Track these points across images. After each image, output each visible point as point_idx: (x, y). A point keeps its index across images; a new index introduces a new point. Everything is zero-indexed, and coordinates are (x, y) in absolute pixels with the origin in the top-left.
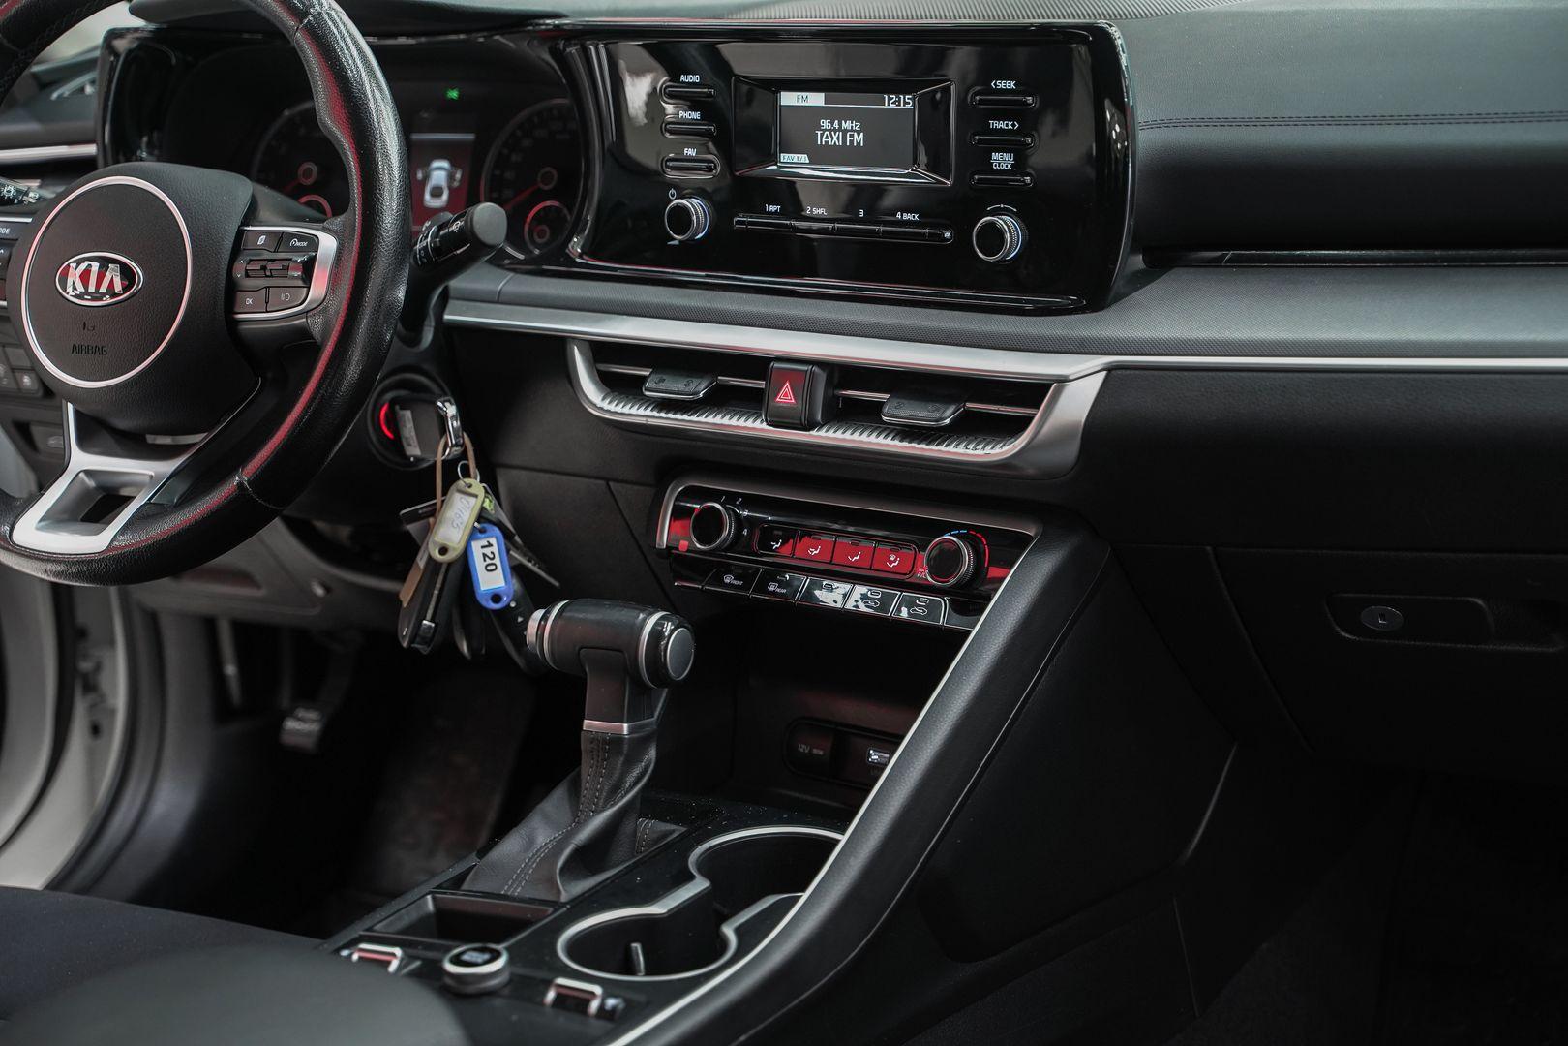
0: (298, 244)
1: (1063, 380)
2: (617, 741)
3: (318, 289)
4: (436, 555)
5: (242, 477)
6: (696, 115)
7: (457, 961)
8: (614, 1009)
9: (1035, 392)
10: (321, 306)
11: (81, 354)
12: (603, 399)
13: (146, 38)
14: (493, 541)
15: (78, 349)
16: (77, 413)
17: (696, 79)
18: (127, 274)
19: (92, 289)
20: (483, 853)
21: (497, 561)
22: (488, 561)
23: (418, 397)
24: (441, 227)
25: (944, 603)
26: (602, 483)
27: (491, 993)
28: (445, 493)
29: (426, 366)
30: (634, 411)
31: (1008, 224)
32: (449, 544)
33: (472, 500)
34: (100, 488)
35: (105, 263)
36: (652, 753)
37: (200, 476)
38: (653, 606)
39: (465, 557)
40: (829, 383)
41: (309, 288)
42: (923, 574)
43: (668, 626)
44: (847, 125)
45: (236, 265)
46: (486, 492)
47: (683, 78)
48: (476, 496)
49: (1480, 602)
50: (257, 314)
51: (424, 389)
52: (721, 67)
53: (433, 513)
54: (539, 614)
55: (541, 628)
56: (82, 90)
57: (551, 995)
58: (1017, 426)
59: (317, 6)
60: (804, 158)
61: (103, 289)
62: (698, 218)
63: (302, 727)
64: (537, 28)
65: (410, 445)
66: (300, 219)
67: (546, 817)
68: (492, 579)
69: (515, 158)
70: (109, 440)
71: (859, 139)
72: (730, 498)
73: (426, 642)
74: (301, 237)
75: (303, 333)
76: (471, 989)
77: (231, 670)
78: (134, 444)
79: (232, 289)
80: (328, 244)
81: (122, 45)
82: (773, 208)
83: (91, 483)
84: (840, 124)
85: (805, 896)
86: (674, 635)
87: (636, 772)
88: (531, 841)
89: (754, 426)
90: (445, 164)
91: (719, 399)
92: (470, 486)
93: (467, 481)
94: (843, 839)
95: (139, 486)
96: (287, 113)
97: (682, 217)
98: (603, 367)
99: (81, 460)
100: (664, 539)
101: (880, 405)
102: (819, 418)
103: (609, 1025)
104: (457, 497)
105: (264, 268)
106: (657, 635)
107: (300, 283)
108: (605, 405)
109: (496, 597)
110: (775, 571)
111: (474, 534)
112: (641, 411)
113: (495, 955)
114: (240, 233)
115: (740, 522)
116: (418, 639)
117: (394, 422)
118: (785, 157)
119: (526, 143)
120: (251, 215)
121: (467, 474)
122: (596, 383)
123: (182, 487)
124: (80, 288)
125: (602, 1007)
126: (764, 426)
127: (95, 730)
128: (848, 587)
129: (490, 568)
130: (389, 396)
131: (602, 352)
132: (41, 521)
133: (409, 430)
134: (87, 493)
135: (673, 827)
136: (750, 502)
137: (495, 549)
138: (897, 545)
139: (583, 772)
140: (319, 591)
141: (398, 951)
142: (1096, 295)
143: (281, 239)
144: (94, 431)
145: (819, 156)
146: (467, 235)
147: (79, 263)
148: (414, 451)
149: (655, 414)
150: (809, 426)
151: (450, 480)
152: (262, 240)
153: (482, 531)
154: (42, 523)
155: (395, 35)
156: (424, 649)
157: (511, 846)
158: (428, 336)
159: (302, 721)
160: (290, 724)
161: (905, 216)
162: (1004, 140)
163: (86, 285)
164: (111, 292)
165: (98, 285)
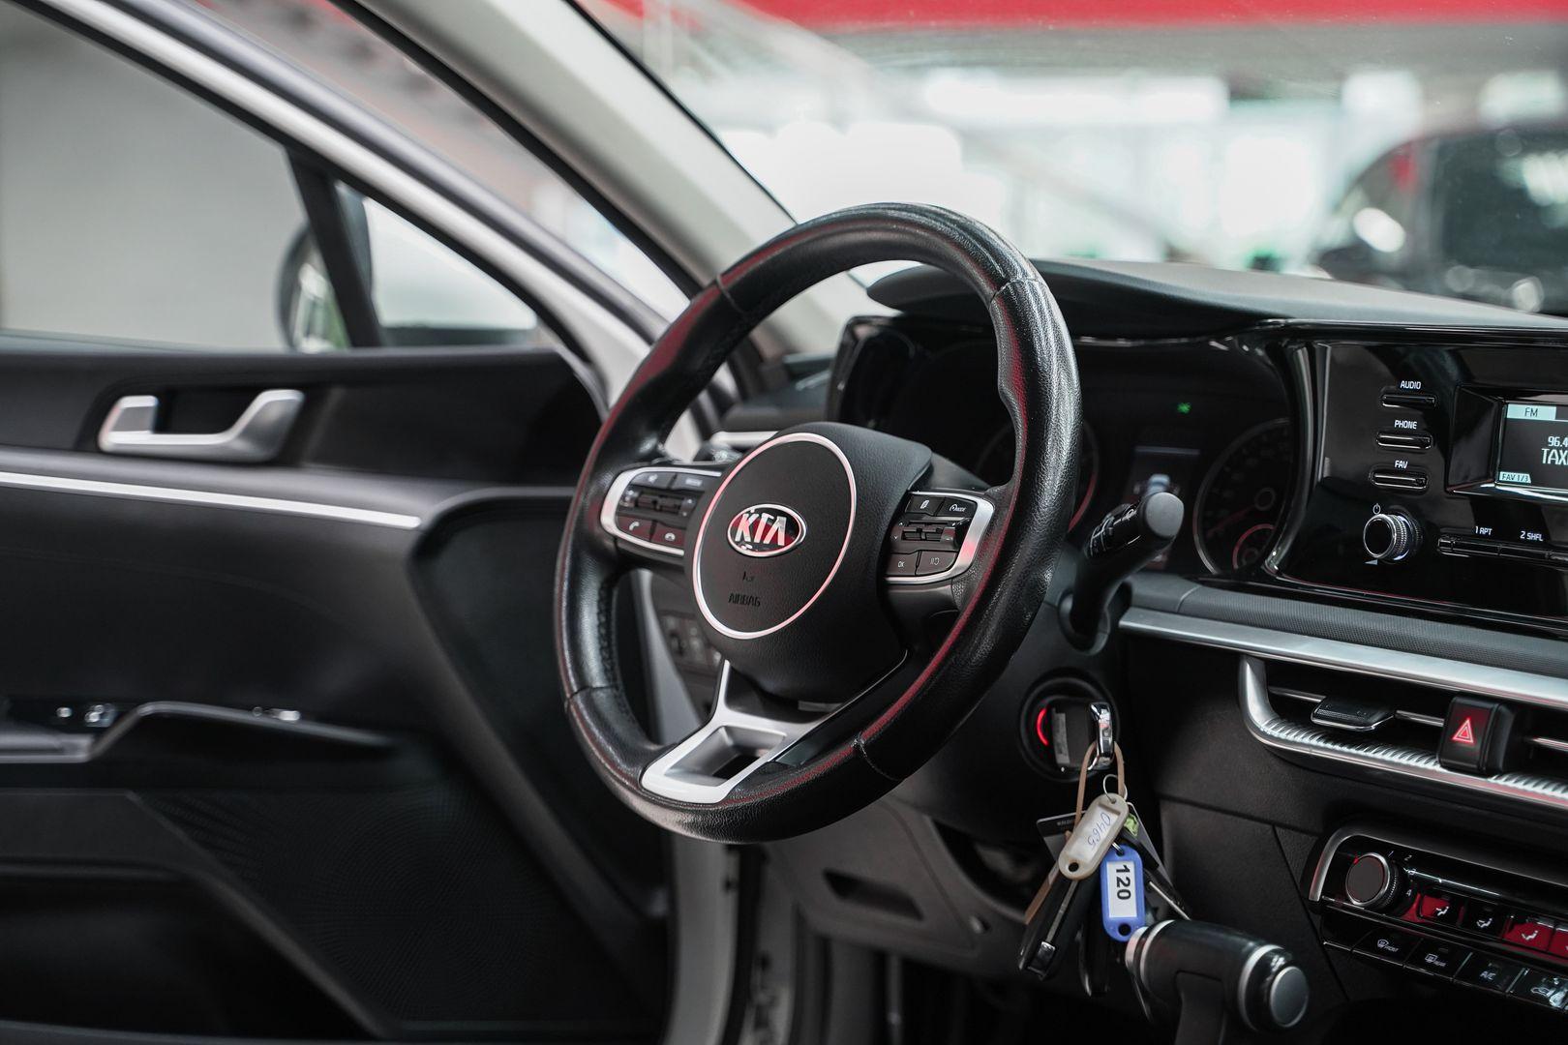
0: (957, 509)
3: (966, 556)
4: (1067, 872)
5: (860, 741)
6: (1414, 425)
10: (966, 574)
11: (737, 605)
12: (1268, 724)
13: (886, 327)
14: (1131, 866)
15: (735, 599)
16: (732, 670)
18: (792, 527)
19: (757, 540)
21: (1132, 888)
22: (1122, 887)
23: (1075, 701)
24: (1116, 517)
26: (1268, 827)
28: (1086, 806)
29: (1092, 672)
30: (1299, 739)
32: (1080, 860)
33: (1114, 818)
34: (737, 747)
35: (774, 515)
39: (1096, 879)
40: (1517, 728)
41: (958, 553)
43: (1281, 963)
45: (896, 528)
46: (1131, 810)
47: (1405, 385)
48: (1118, 813)
50: (903, 580)
53: (1071, 825)
54: (1142, 930)
55: (1140, 944)
59: (1020, 276)
60: (1525, 478)
61: (767, 541)
62: (1399, 536)
64: (1265, 328)
65: (1061, 752)
68: (1123, 908)
70: (755, 698)
72: (1398, 854)
73: (1044, 967)
74: (961, 503)
75: (947, 603)
79: (887, 553)
80: (985, 509)
81: (863, 332)
82: (1484, 531)
83: (729, 742)
86: (1283, 972)
89: (1426, 767)
90: (1166, 480)
91: (1395, 736)
92: (1114, 802)
93: (1112, 796)
95: (773, 747)
97: (1381, 534)
98: (1275, 691)
99: (725, 716)
100: (1317, 894)
102: (1501, 765)
104: (1098, 812)
105: (920, 531)
107: (951, 548)
108: (1269, 731)
109: (1125, 928)
111: (1110, 854)
114: (907, 496)
115: (1404, 881)
116: (1035, 961)
117: (1049, 728)
118: (1504, 476)
119: (1251, 462)
120: (924, 482)
121: (1113, 788)
122: (1265, 706)
123: (811, 752)
124: (748, 539)
126: (1438, 768)
129: (1123, 895)
130: (1048, 700)
131: (1279, 675)
132: (672, 768)
133: (1061, 737)
134: (722, 753)
136: (1422, 861)
137: (1131, 875)
140: (977, 926)
143: (942, 505)
144: (746, 692)
145: (1542, 475)
146: (1140, 525)
147: (751, 514)
148: (1063, 759)
149: (1321, 744)
150: (1486, 772)
151: (1093, 792)
152: (925, 504)
153: (1120, 853)
154: (673, 771)
156: (1040, 975)
158: (1102, 641)
163: (753, 537)
164: (774, 544)
165: (763, 537)
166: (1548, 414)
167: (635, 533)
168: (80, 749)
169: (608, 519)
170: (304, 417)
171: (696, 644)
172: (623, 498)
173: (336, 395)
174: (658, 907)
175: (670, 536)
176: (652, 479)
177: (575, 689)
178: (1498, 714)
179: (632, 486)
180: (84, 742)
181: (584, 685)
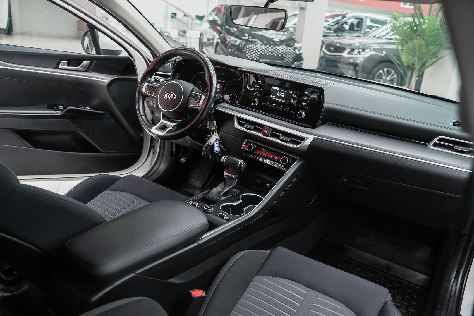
1: (307, 138)
2: (232, 178)
3: (201, 103)
4: (209, 144)
5: (185, 129)
6: (259, 87)
7: (206, 207)
8: (227, 219)
9: (303, 139)
10: (201, 106)
11: (165, 106)
13: (181, 61)
14: (218, 143)
16: (162, 114)
17: (260, 82)
18: (174, 96)
19: (168, 97)
20: (211, 190)
21: (218, 146)
23: (211, 120)
24: (219, 96)
25: (283, 166)
26: (234, 137)
27: (210, 213)
28: (212, 134)
29: (213, 116)
30: (242, 128)
31: (303, 113)
32: (211, 142)
34: (164, 125)
35: (171, 94)
36: (237, 180)
37: (179, 127)
38: (241, 159)
39: (213, 145)
40: (272, 131)
42: (281, 161)
43: (243, 163)
44: (282, 93)
45: (189, 98)
47: (258, 81)
48: (217, 136)
49: (359, 181)
50: (190, 105)
51: (212, 119)
52: (264, 81)
53: (210, 137)
54: (224, 157)
55: (224, 159)
56: (170, 65)
57: (219, 215)
58: (299, 143)
59: (208, 62)
60: (274, 97)
61: (170, 97)
62: (257, 102)
63: (183, 160)
64: (238, 69)
66: (199, 93)
67: (220, 187)
68: (217, 149)
69: (230, 86)
70: (166, 118)
71: (283, 96)
72: (254, 144)
73: (206, 156)
74: (199, 95)
75: (197, 109)
76: (207, 212)
77: (174, 150)
78: (169, 120)
79: (188, 101)
80: (203, 97)
81: (177, 60)
82: (268, 103)
83: (163, 124)
85: (257, 206)
87: (234, 182)
88: (217, 190)
90: (220, 85)
91: (255, 129)
94: (264, 199)
95: (170, 126)
96: (198, 73)
97: (254, 102)
98: (238, 121)
99: (162, 121)
100: (243, 148)
101: (279, 136)
102: (270, 135)
103: (227, 221)
104: (214, 135)
105: (193, 99)
106: (241, 164)
107: (198, 102)
108: (238, 126)
109: (217, 151)
110: (259, 155)
112: (243, 129)
113: (211, 208)
114: (191, 93)
115: (254, 147)
116: (204, 155)
117: (206, 123)
118: (271, 96)
119: (232, 84)
120: (192, 90)
121: (216, 133)
122: (237, 123)
123: (175, 128)
125: (226, 218)
126: (261, 135)
127: (153, 153)
128: (269, 160)
129: (217, 147)
131: (239, 119)
133: (208, 124)
134: (162, 126)
135: (238, 191)
136: (256, 145)
138: (277, 156)
139: (226, 181)
140: (190, 143)
141: (198, 204)
142: (314, 126)
143: (196, 95)
144: (165, 117)
145: (277, 97)
146: (223, 98)
147: (167, 93)
148: (209, 127)
149: (245, 129)
150: (268, 136)
151: (213, 133)
152: (194, 94)
153: (216, 141)
154: (156, 129)
155: (217, 66)
156: (205, 157)
157: (214, 190)
158: (213, 111)
159: (183, 159)
160: (181, 159)
161: (288, 109)
162: (305, 101)
163: (168, 96)
164: (171, 98)
165: (169, 97)
166: (278, 89)
167: (148, 93)
168: (59, 113)
169: (144, 90)
170: (90, 64)
171: (151, 103)
172: (146, 87)
173: (95, 61)
174: (142, 135)
175: (153, 94)
176: (150, 85)
177: (140, 115)
178: (270, 129)
179: (147, 85)
180: (60, 112)
181: (141, 115)
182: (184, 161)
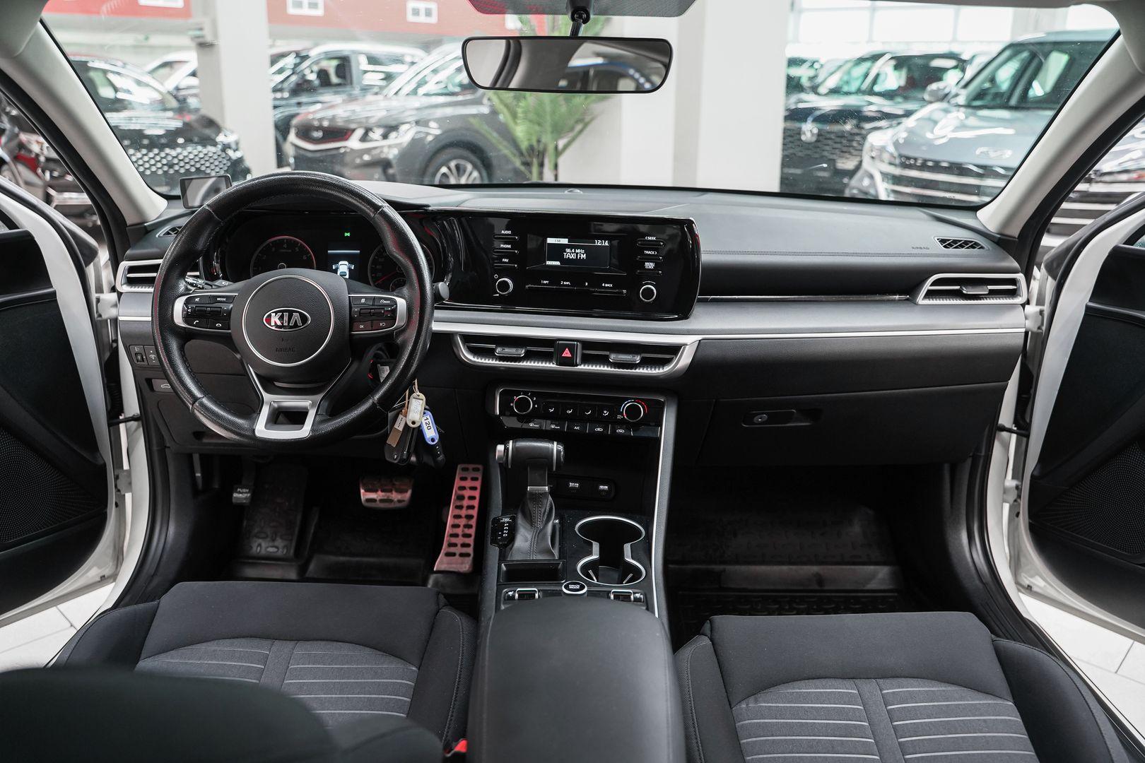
0: (385, 302)
1: (684, 345)
2: (545, 493)
3: (400, 320)
4: (405, 428)
5: (374, 400)
6: (509, 246)
7: (567, 587)
9: (675, 350)
11: (282, 352)
12: (475, 358)
14: (428, 417)
15: (279, 350)
17: (511, 232)
21: (431, 425)
22: (428, 426)
26: (452, 389)
30: (490, 361)
31: (653, 288)
32: (413, 420)
33: (421, 401)
34: (279, 408)
35: (291, 313)
37: (337, 403)
39: (420, 425)
40: (583, 348)
43: (560, 447)
44: (578, 251)
47: (502, 232)
49: (794, 411)
50: (365, 333)
55: (506, 452)
57: (612, 596)
58: (667, 362)
60: (558, 263)
61: (292, 325)
63: (242, 496)
68: (430, 433)
69: (380, 260)
71: (584, 256)
72: (526, 393)
74: (383, 299)
79: (353, 321)
80: (401, 303)
82: (545, 282)
83: (276, 407)
84: (575, 251)
89: (551, 366)
90: (346, 263)
91: (529, 356)
92: (418, 396)
93: (417, 394)
97: (504, 286)
98: (470, 345)
99: (270, 398)
100: (496, 411)
101: (606, 356)
102: (581, 361)
104: (414, 400)
106: (558, 450)
108: (477, 360)
109: (433, 440)
111: (422, 415)
112: (493, 361)
113: (581, 585)
114: (350, 298)
115: (533, 402)
116: (402, 460)
118: (549, 263)
120: (350, 290)
121: (416, 391)
122: (470, 352)
124: (279, 323)
125: (635, 598)
126: (555, 366)
128: (584, 424)
129: (429, 428)
131: (467, 338)
134: (280, 412)
137: (430, 420)
138: (608, 408)
142: (684, 314)
143: (374, 300)
145: (566, 262)
149: (501, 363)
150: (576, 365)
152: (364, 301)
153: (425, 413)
154: (266, 426)
159: (242, 493)
160: (235, 495)
161: (606, 285)
162: (650, 258)
165: (288, 323)
166: (565, 241)
169: (177, 321)
175: (219, 325)
177: (192, 400)
178: (577, 344)
179: (187, 303)
181: (195, 399)
182: (246, 498)
